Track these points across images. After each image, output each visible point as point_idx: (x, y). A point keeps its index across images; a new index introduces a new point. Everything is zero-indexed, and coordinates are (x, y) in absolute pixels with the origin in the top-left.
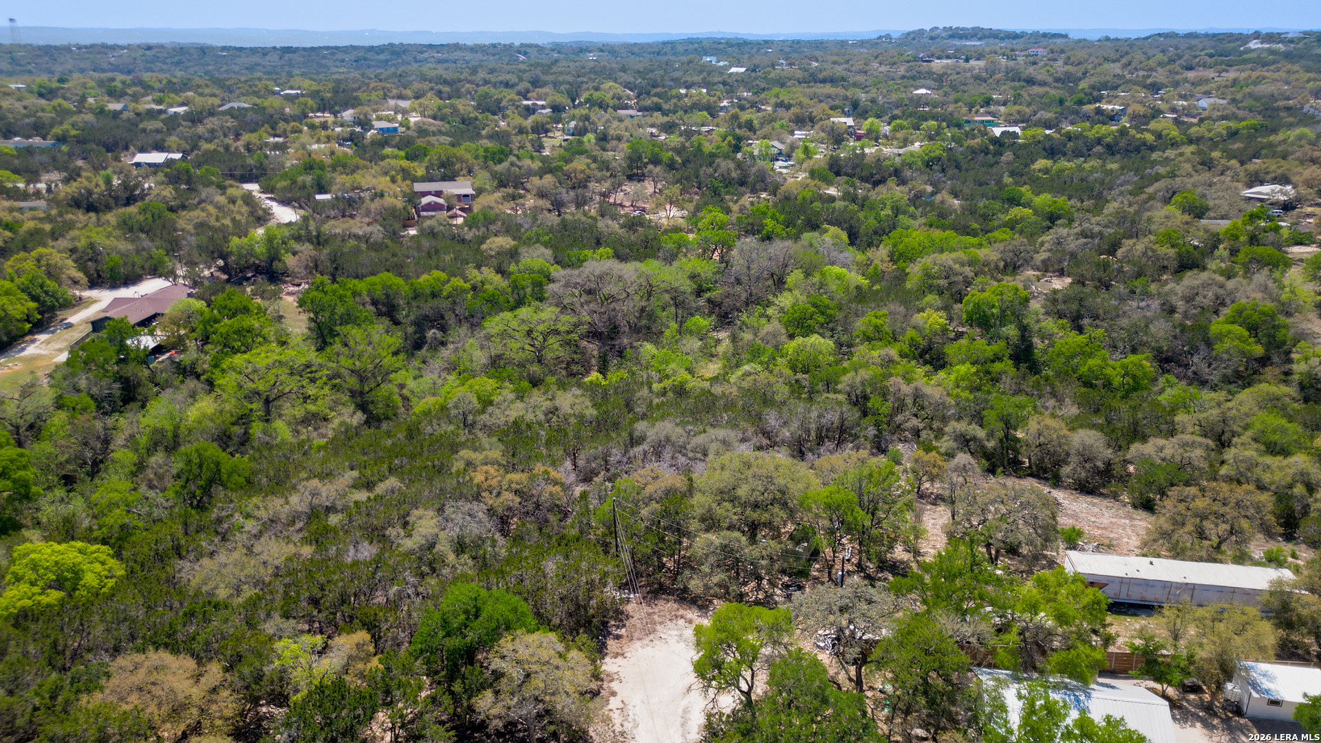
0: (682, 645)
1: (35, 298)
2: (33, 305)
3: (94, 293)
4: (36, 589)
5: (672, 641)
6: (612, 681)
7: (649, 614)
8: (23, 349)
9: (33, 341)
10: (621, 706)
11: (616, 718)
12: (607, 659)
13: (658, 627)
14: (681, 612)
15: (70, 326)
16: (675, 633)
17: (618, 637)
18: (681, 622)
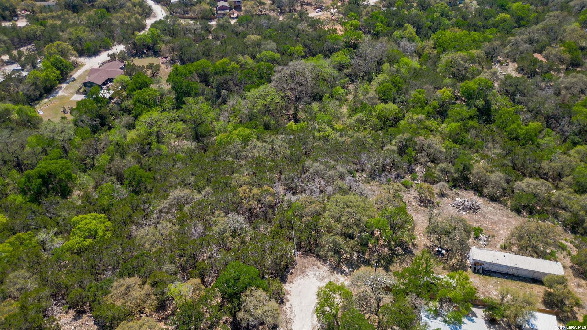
0: (315, 279)
1: (58, 69)
2: (58, 72)
3: (81, 60)
4: (82, 239)
5: (311, 276)
6: (288, 294)
7: (304, 263)
8: (58, 92)
9: (61, 88)
10: (290, 306)
11: (288, 311)
12: (287, 284)
13: (307, 270)
14: (316, 262)
15: (74, 80)
16: (313, 273)
17: (292, 273)
18: (315, 267)
